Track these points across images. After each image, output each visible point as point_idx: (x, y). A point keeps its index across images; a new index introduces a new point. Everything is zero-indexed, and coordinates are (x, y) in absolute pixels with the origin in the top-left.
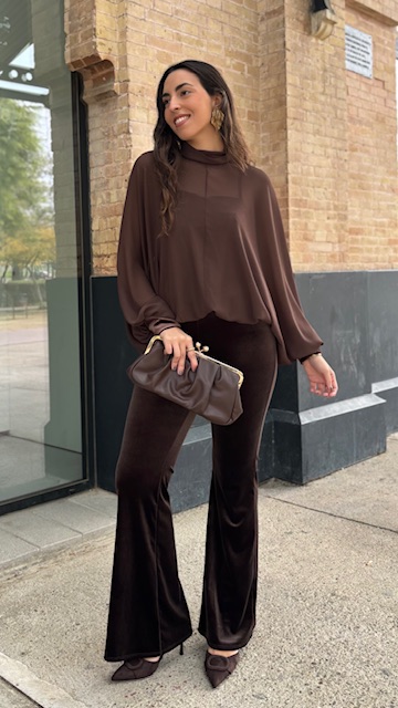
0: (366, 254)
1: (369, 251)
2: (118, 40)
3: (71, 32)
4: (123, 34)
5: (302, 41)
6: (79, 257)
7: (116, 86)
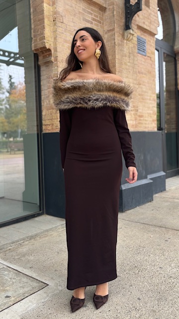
0: (144, 125)
1: (145, 124)
2: (53, 40)
3: (34, 37)
4: (55, 38)
5: (121, 41)
6: (37, 126)
7: (53, 59)
